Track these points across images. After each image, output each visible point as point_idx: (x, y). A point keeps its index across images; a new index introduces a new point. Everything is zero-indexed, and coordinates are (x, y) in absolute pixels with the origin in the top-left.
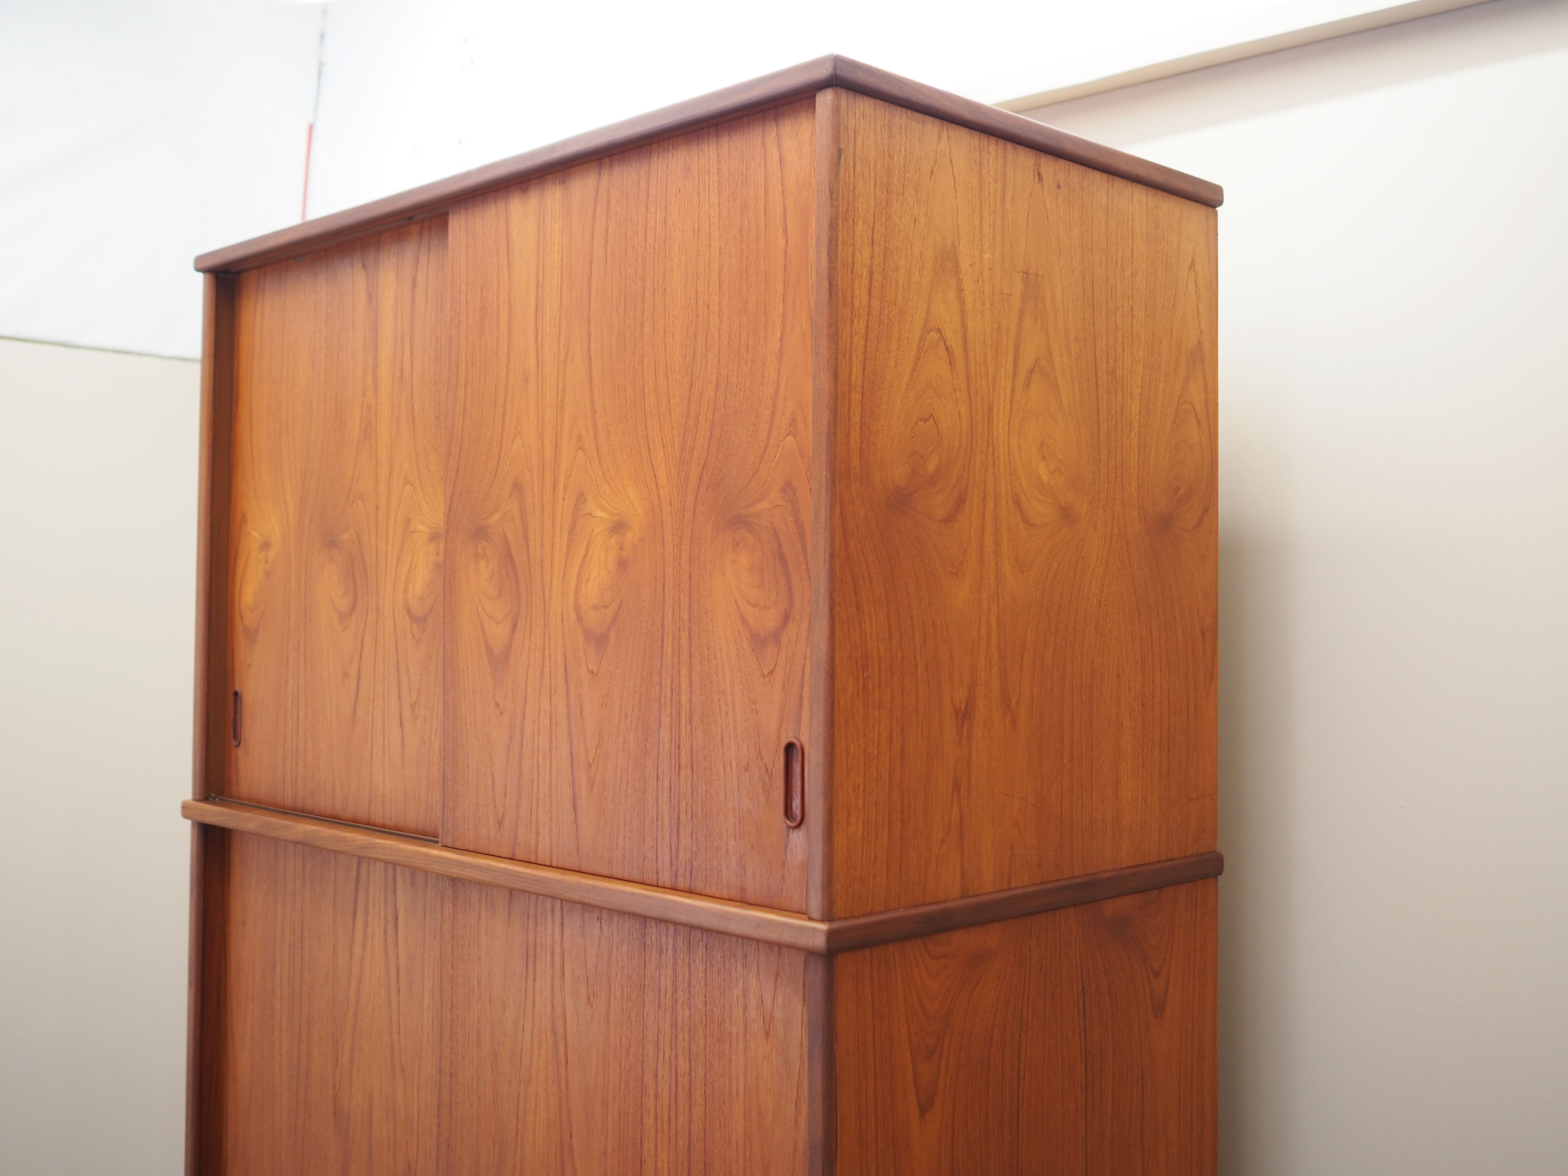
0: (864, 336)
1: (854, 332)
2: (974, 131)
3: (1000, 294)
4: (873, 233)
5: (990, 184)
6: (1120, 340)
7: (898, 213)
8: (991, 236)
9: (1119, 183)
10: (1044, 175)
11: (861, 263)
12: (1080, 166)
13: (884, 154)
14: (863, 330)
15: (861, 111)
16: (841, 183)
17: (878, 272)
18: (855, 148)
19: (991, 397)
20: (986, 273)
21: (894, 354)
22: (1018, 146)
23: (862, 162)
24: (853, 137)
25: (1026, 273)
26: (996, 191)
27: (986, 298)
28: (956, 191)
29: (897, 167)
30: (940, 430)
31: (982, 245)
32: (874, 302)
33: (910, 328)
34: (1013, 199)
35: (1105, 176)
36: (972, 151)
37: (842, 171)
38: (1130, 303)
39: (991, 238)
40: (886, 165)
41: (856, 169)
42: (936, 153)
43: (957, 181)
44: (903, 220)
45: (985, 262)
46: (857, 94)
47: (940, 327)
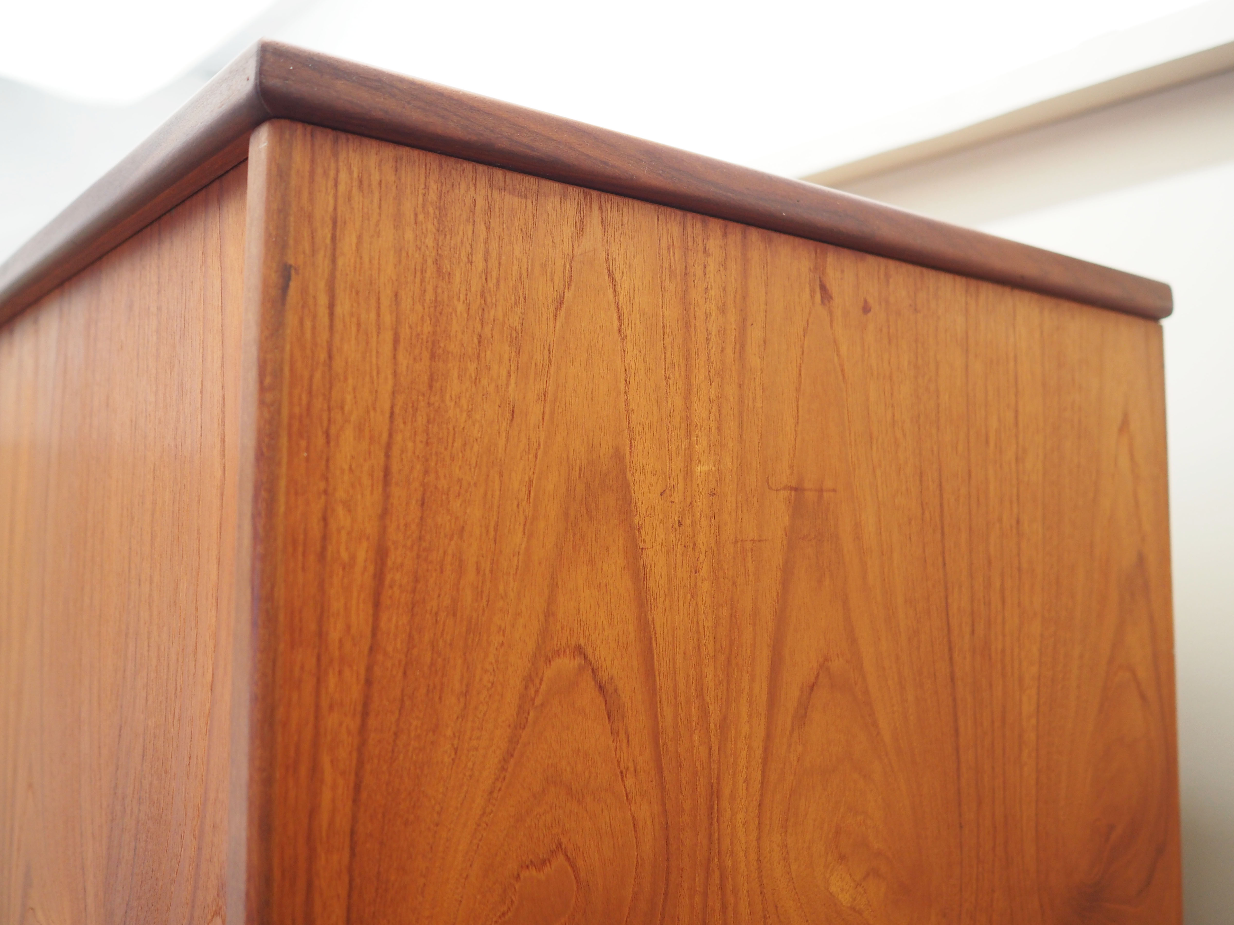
0: (359, 708)
1: (325, 704)
2: (668, 210)
3: (736, 542)
4: (387, 456)
5: (707, 316)
6: (997, 584)
7: (464, 402)
8: (713, 425)
9: (988, 292)
10: (834, 287)
11: (349, 533)
12: (911, 268)
13: (423, 271)
14: (355, 692)
15: (355, 175)
16: (288, 347)
17: (404, 546)
18: (334, 261)
19: (715, 766)
20: (702, 503)
21: (449, 733)
22: (775, 235)
23: (357, 293)
24: (329, 236)
25: (796, 489)
26: (725, 330)
27: (702, 557)
28: (623, 339)
29: (462, 297)
30: (582, 875)
31: (690, 447)
32: (390, 620)
33: (497, 661)
34: (765, 342)
35: (960, 282)
36: (664, 252)
37: (291, 319)
38: (1015, 510)
39: (714, 430)
40: (430, 295)
41: (338, 310)
42: (572, 260)
43: (626, 316)
44: (478, 417)
45: (699, 482)
46: (343, 137)
47: (582, 642)
